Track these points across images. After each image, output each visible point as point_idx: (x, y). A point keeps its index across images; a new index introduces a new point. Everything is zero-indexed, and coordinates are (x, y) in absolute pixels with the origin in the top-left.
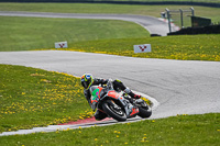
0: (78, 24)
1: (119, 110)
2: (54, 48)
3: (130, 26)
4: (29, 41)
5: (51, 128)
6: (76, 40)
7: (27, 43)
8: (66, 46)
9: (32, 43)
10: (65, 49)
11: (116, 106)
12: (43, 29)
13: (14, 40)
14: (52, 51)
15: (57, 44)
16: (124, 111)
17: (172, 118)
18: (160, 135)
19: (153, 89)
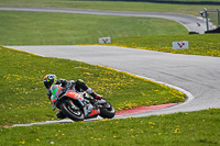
0: (121, 21)
1: (76, 111)
2: (98, 43)
3: (170, 24)
6: (120, 36)
8: (109, 41)
9: (78, 38)
10: (108, 44)
11: (74, 106)
12: (89, 25)
13: (62, 35)
14: (96, 46)
15: (100, 40)
16: (82, 111)
17: (204, 112)
18: (192, 127)
19: (189, 83)
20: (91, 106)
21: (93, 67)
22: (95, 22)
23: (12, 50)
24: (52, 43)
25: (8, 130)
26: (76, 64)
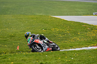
2: (92, 15)
5: (90, 48)
12: (89, 7)
13: (77, 11)
15: (94, 13)
21: (91, 25)
22: (91, 6)
23: (55, 18)
24: (72, 15)
26: (83, 24)
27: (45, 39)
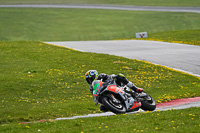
1: (118, 104)
2: (135, 38)
4: (112, 31)
6: (155, 30)
7: (111, 33)
8: (146, 36)
9: (115, 33)
10: (145, 39)
11: (115, 100)
13: (99, 31)
14: (133, 41)
15: (137, 34)
16: (124, 105)
20: (132, 100)
21: (132, 61)
23: (52, 46)
24: (90, 39)
25: (53, 124)
26: (115, 58)
27: (126, 83)
